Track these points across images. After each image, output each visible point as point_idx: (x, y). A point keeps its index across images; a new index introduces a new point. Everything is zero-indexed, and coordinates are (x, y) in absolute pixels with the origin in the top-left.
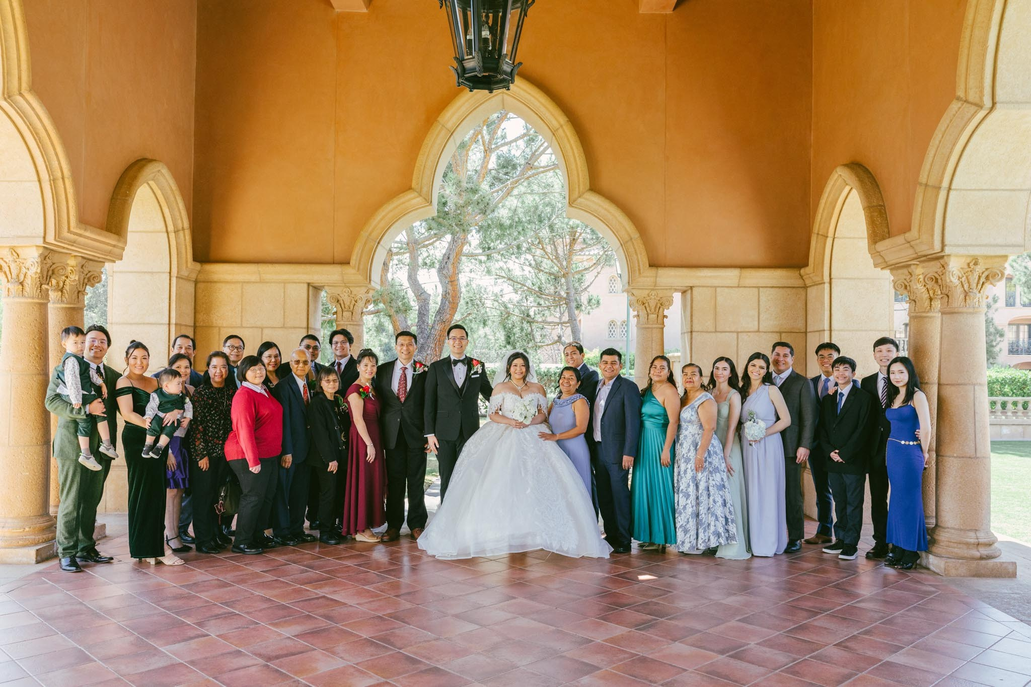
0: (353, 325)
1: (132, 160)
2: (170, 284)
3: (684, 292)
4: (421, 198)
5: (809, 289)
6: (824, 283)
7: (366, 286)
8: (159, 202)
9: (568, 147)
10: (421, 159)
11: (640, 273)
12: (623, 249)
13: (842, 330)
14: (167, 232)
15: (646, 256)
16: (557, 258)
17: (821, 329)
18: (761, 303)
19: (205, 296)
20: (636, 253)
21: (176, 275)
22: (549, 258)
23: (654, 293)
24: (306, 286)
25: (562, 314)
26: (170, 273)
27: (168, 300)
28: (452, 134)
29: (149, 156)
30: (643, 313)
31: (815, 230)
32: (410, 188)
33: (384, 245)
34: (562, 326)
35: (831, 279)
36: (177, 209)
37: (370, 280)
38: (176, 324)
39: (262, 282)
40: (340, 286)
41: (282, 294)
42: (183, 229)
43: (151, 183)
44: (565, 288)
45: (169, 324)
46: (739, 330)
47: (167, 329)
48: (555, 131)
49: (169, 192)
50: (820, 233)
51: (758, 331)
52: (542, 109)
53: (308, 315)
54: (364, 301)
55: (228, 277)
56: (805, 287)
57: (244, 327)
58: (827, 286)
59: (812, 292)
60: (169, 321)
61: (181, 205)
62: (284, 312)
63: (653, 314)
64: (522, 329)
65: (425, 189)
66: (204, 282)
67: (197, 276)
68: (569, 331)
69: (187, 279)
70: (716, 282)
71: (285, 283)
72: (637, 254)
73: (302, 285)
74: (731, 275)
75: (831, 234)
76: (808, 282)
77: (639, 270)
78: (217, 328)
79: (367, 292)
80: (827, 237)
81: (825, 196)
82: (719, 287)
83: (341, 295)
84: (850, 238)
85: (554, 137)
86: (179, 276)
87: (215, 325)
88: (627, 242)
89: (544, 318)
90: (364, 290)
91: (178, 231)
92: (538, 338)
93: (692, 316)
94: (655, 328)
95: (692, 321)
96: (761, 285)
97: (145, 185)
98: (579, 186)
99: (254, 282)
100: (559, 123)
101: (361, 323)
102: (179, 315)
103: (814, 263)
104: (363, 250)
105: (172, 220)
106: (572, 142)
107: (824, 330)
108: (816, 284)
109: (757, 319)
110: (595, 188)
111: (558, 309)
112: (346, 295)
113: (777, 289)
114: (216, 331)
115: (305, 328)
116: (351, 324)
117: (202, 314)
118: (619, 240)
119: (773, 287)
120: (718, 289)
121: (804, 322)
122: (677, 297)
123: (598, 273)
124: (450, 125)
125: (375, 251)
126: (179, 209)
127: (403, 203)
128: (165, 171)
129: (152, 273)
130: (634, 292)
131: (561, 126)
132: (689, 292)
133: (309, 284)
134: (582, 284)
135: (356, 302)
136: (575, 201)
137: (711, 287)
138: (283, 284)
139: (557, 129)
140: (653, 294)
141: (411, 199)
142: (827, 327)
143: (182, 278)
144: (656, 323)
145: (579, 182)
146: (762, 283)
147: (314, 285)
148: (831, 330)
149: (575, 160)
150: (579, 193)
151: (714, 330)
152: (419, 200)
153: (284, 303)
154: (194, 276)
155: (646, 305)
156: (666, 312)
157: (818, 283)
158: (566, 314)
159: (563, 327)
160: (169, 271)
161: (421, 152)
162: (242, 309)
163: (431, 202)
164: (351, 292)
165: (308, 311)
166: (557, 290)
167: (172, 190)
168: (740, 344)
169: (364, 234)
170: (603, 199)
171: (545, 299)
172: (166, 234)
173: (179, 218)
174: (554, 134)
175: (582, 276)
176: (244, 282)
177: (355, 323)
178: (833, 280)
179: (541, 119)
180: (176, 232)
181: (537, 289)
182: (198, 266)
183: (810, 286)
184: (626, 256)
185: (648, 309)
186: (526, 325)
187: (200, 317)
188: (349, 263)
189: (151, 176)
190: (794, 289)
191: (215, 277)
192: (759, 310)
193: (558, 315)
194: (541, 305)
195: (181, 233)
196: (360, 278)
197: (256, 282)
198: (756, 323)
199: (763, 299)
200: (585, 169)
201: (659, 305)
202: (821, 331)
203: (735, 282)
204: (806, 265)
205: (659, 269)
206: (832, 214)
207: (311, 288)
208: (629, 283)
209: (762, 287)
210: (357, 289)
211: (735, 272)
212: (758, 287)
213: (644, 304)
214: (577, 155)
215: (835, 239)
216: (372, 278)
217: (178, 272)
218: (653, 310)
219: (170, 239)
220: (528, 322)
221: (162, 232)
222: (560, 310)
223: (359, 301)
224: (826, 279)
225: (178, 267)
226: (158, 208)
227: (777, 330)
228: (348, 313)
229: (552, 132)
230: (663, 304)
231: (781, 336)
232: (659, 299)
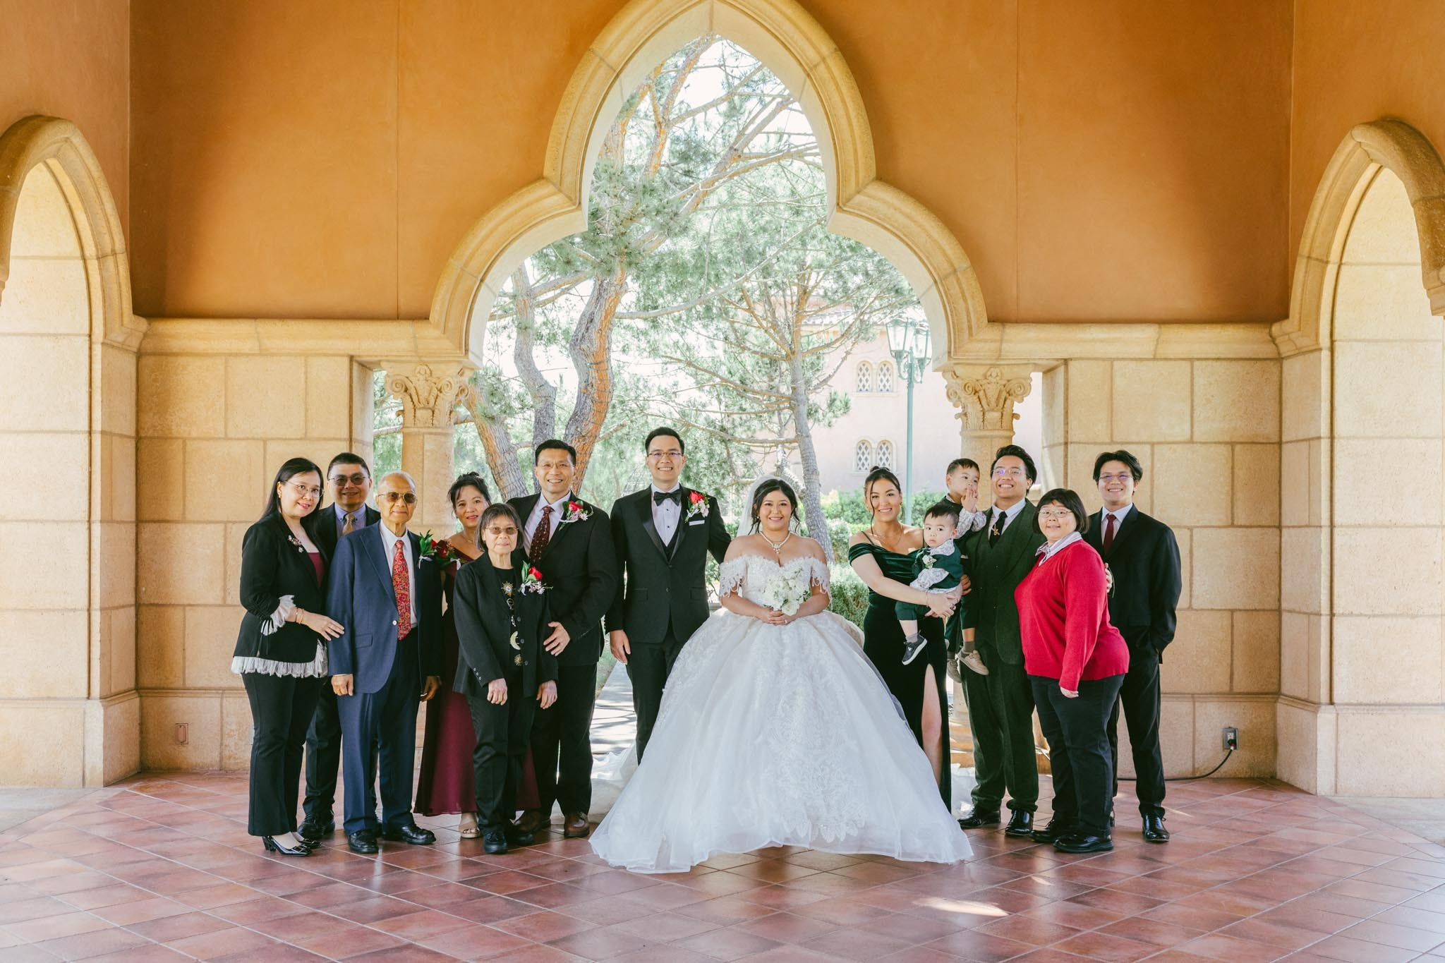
0: (436, 434)
1: (15, 118)
2: (90, 357)
3: (1049, 372)
4: (561, 195)
5: (1286, 364)
6: (1320, 349)
7: (460, 362)
8: (67, 201)
9: (836, 98)
10: (561, 121)
11: (971, 334)
12: (939, 291)
13: (1354, 437)
14: (84, 259)
15: (982, 303)
16: (775, 325)
17: (1314, 435)
18: (1196, 389)
19: (155, 380)
20: (963, 295)
21: (101, 339)
22: (761, 326)
23: (994, 371)
24: (346, 361)
25: (783, 426)
26: (90, 336)
27: (86, 388)
28: (618, 76)
29: (46, 111)
30: (974, 410)
31: (1305, 248)
32: (540, 178)
33: (490, 285)
34: (783, 446)
35: (1332, 342)
36: (101, 216)
37: (467, 350)
38: (103, 433)
39: (263, 353)
40: (410, 362)
41: (303, 376)
42: (114, 253)
43: (52, 162)
44: (789, 379)
45: (90, 433)
46: (1155, 440)
47: (87, 442)
48: (811, 69)
49: (87, 181)
50: (1314, 255)
51: (1191, 441)
52: (788, 26)
53: (351, 415)
54: (455, 390)
55: (200, 346)
56: (1279, 359)
57: (231, 439)
58: (1325, 355)
59: (1293, 369)
60: (90, 427)
61: (109, 206)
62: (307, 410)
63: (993, 410)
64: (711, 455)
65: (568, 180)
66: (154, 354)
67: (141, 343)
68: (796, 455)
69: (122, 348)
70: (1112, 350)
71: (307, 355)
72: (965, 300)
73: (339, 359)
74: (1140, 338)
75: (1334, 257)
76: (1285, 349)
77: (970, 328)
78: (180, 442)
79: (461, 373)
80: (1327, 262)
81: (1326, 184)
82: (1118, 359)
83: (412, 378)
84: (1371, 264)
85: (808, 82)
86: (106, 341)
87: (175, 434)
88: (946, 277)
89: (750, 434)
90: (455, 368)
91: (104, 256)
92: (740, 470)
93: (1066, 413)
94: (996, 437)
95: (1066, 424)
96: (1195, 356)
97: (41, 166)
98: (857, 172)
99: (248, 355)
100: (819, 53)
101: (450, 432)
102: (107, 416)
103: (1300, 313)
104: (453, 294)
105: (93, 235)
106: (844, 89)
107: (1319, 438)
108: (1301, 352)
109: (1188, 418)
110: (886, 174)
111: (775, 419)
112: (422, 378)
113: (1225, 363)
114: (177, 445)
115: (345, 440)
116: (431, 434)
117: (151, 414)
118: (931, 273)
119: (1218, 359)
120: (1115, 363)
121: (1275, 423)
122: (1037, 378)
123: (848, 353)
124: (613, 58)
125: (475, 295)
126: (106, 215)
127: (527, 205)
128: (78, 140)
129: (56, 336)
130: (960, 370)
131: (824, 59)
132: (1061, 372)
133: (352, 358)
134: (819, 373)
135: (440, 391)
136: (848, 200)
137: (1103, 359)
138: (303, 358)
139: (815, 66)
140: (994, 375)
141: (542, 197)
142: (1324, 431)
143: (113, 347)
144: (998, 426)
145: (856, 163)
146: (1197, 351)
147: (358, 359)
148: (1332, 438)
149: (850, 124)
150: (857, 183)
151: (1108, 440)
152: (558, 199)
153: (307, 394)
154: (134, 344)
155: (981, 394)
156: (1017, 408)
157: (1303, 350)
158: (792, 426)
159: (786, 450)
160: (87, 332)
161: (561, 108)
162: (226, 405)
163: (580, 203)
164: (431, 371)
165: (351, 407)
166: (772, 383)
167: (91, 177)
168: (1157, 465)
169: (455, 264)
170: (902, 196)
171: (754, 400)
172: (81, 263)
173: (105, 230)
174: (808, 75)
175: (818, 358)
176: (230, 355)
177: (440, 431)
178: (1337, 344)
179: (785, 46)
180: (101, 258)
181: (738, 382)
182: (143, 324)
183: (1289, 357)
184: (943, 302)
185: (984, 402)
186: (718, 448)
187: (148, 419)
188: (427, 318)
189: (53, 148)
190: (1258, 364)
191: (175, 345)
192: (1192, 401)
193: (776, 428)
194: (745, 410)
195: (110, 261)
196: (447, 344)
197: (254, 355)
198: (1187, 426)
199: (1200, 381)
200: (869, 139)
201: (1004, 394)
202: (1313, 439)
203: (1147, 350)
204: (1286, 316)
205: (1008, 326)
206: (1339, 218)
207: (355, 366)
208: (949, 352)
209: (1198, 359)
210: (443, 366)
211: (1150, 332)
212: (1191, 360)
213: (976, 392)
214: (853, 114)
215: (1343, 267)
216: (471, 347)
217: (105, 335)
218: (993, 404)
219: (90, 271)
220: (723, 441)
221: (75, 258)
222: (780, 419)
223: (446, 390)
224: (1324, 341)
225: (105, 325)
226: (65, 211)
227: (1227, 439)
228: (424, 412)
229: (805, 70)
230: (1011, 392)
231: (1233, 450)
232: (1004, 383)
